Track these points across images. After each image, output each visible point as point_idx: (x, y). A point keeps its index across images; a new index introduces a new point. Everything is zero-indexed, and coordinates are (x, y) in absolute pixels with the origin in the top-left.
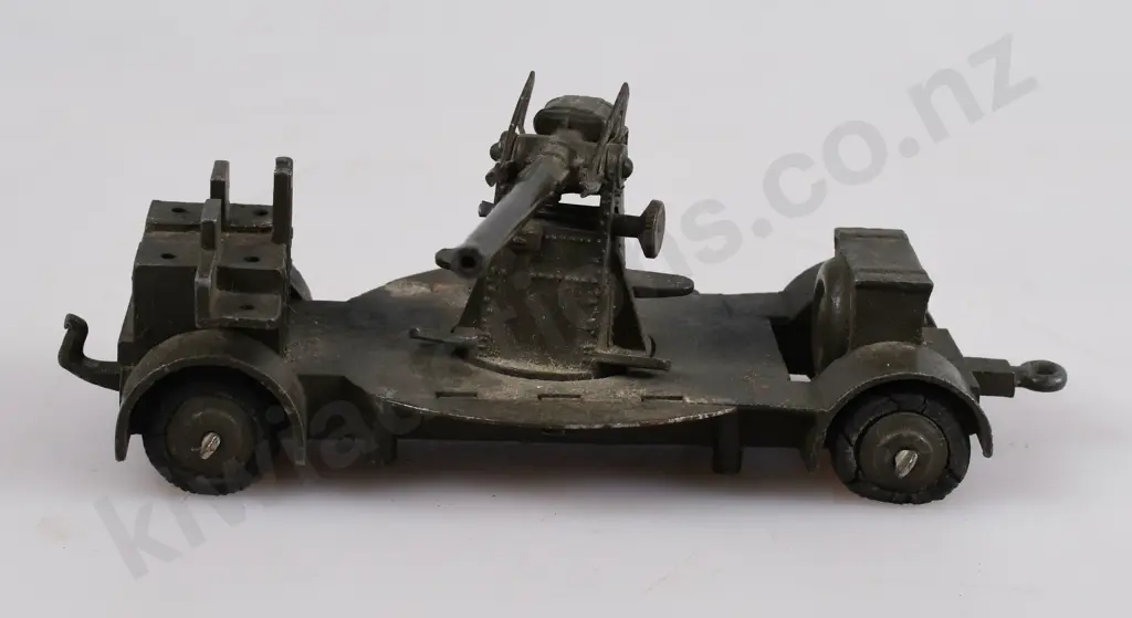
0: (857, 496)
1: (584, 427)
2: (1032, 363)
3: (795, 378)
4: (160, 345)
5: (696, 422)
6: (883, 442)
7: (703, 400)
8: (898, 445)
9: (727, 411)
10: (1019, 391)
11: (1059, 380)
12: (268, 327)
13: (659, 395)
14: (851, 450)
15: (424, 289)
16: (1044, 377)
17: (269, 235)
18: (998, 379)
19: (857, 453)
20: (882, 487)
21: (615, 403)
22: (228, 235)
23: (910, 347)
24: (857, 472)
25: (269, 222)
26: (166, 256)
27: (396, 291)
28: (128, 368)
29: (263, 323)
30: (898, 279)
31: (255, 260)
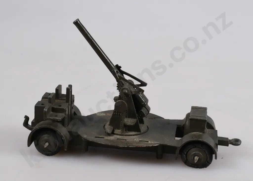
0: (187, 166)
1: (123, 146)
2: (234, 139)
3: (177, 138)
4: (39, 123)
5: (149, 147)
6: (192, 154)
7: (153, 142)
8: (195, 155)
9: (157, 145)
10: (229, 145)
11: (239, 143)
12: (59, 120)
13: (143, 140)
14: (185, 156)
15: (104, 114)
16: (236, 142)
17: (65, 101)
18: (225, 142)
19: (186, 157)
20: (192, 164)
21: (133, 142)
22: (59, 100)
23: (201, 133)
24: (186, 160)
25: (65, 98)
26: (42, 104)
27: (98, 114)
28: (33, 127)
29: (58, 120)
30: (199, 118)
31: (60, 106)
